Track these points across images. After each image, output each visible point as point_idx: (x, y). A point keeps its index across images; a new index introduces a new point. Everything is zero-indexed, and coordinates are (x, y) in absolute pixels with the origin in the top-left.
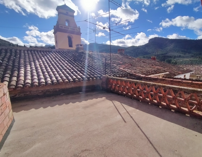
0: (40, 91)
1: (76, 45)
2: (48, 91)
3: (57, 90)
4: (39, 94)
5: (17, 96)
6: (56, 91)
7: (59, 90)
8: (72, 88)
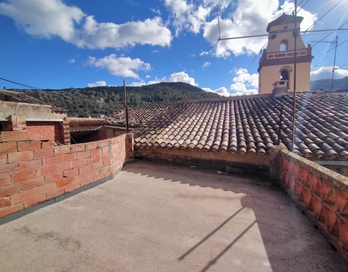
0: (170, 156)
1: (274, 85)
2: (178, 157)
3: (189, 159)
4: (168, 160)
5: (149, 156)
6: (187, 160)
7: (191, 160)
8: (210, 161)
